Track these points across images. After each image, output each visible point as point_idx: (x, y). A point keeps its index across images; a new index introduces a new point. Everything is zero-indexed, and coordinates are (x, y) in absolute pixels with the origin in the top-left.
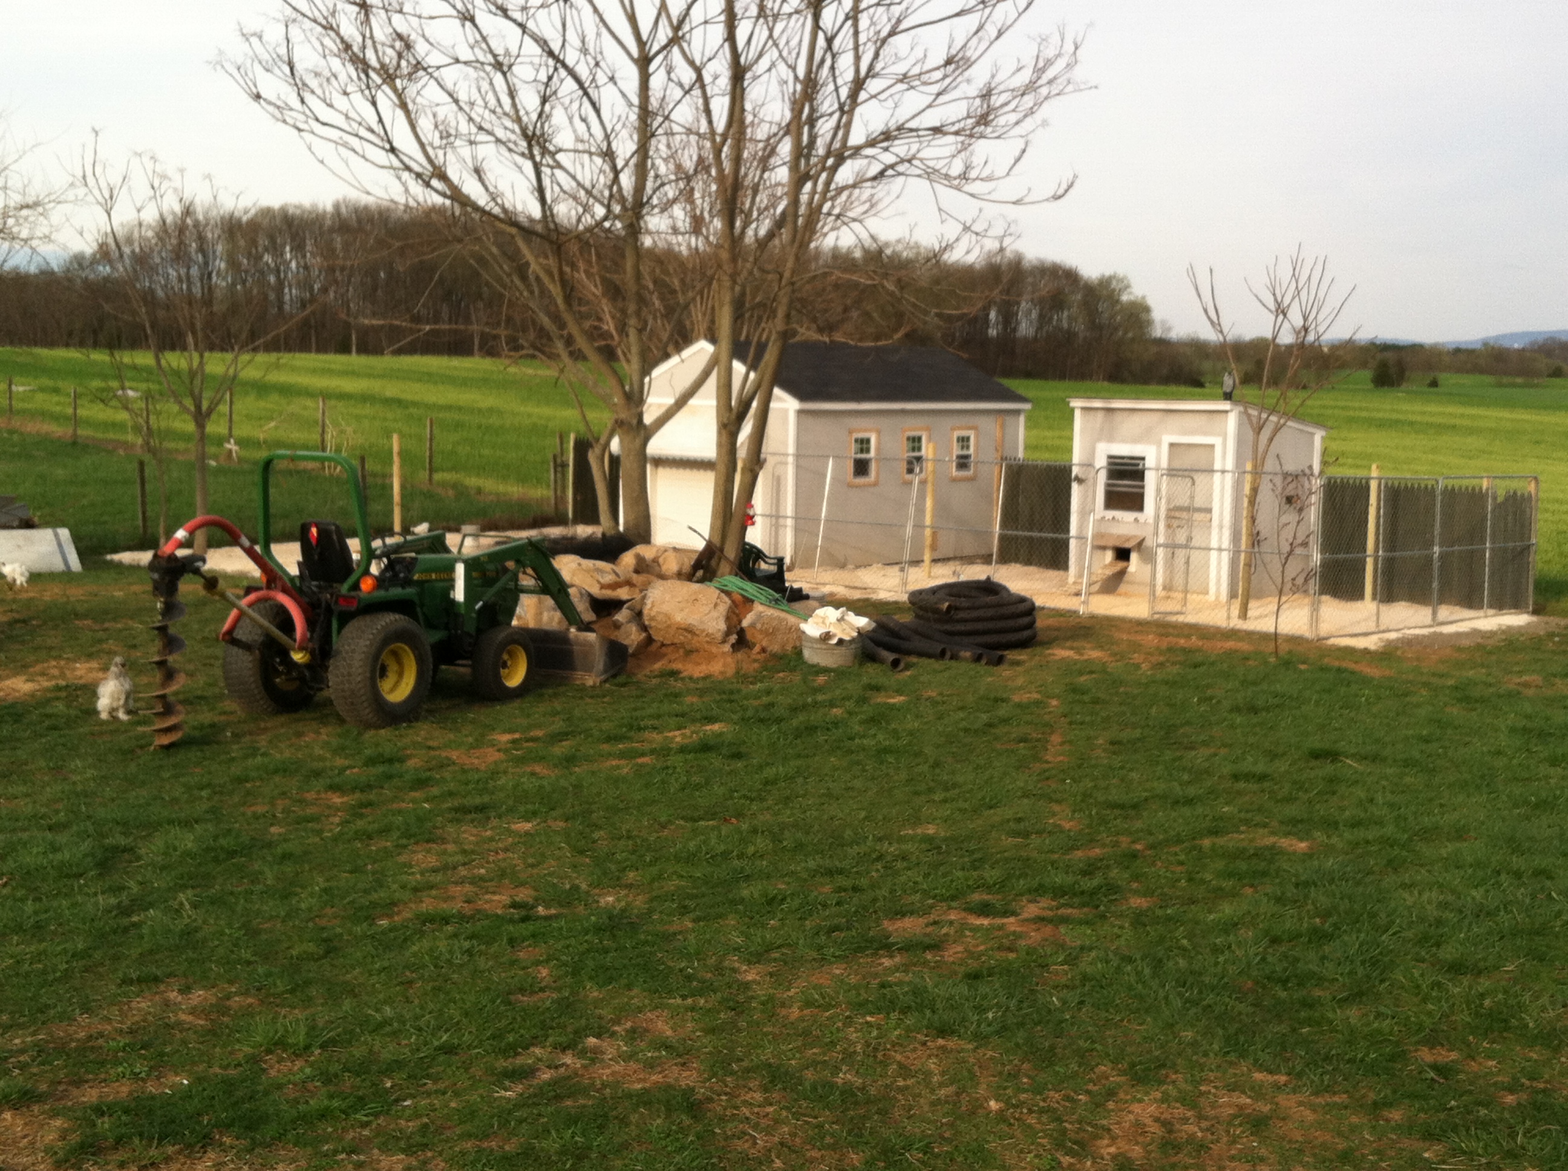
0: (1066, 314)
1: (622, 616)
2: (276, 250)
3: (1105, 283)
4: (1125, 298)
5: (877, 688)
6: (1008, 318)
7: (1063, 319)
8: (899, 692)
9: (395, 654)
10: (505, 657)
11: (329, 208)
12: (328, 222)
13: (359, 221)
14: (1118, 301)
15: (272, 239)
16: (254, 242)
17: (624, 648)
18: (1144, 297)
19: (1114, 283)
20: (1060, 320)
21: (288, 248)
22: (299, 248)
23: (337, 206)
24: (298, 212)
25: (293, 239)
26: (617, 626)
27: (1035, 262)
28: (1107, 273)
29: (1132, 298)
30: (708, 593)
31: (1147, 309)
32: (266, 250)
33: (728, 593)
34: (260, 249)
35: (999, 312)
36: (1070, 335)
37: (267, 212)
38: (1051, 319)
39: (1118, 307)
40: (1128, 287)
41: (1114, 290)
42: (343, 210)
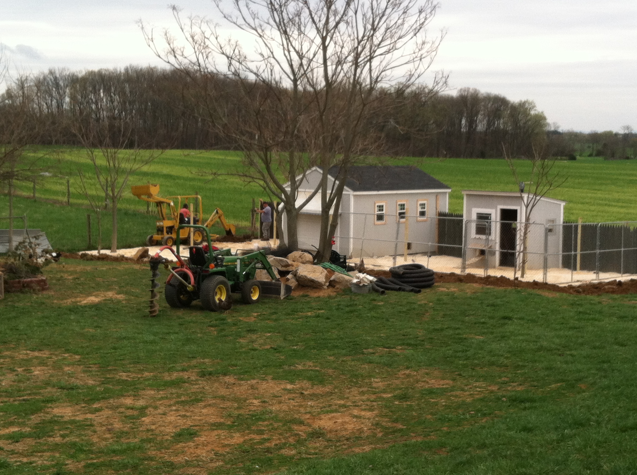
0: (502, 121)
1: (289, 276)
2: (95, 91)
3: (522, 105)
4: (532, 112)
5: (374, 300)
6: (472, 123)
7: (501, 124)
8: (382, 301)
9: (220, 289)
10: (252, 290)
11: (123, 71)
12: (122, 78)
13: (138, 77)
14: (529, 114)
15: (94, 88)
16: (85, 89)
17: (291, 287)
18: (542, 112)
19: (527, 105)
20: (498, 124)
21: (101, 91)
22: (107, 91)
23: (127, 70)
24: (107, 73)
25: (104, 87)
26: (288, 280)
27: (485, 95)
28: (523, 100)
29: (537, 112)
30: (319, 268)
31: (545, 119)
32: (91, 92)
33: (326, 269)
34: (88, 92)
35: (467, 121)
36: (505, 132)
37: (92, 74)
38: (494, 123)
39: (529, 117)
40: (534, 107)
41: (527, 109)
42: (130, 71)
